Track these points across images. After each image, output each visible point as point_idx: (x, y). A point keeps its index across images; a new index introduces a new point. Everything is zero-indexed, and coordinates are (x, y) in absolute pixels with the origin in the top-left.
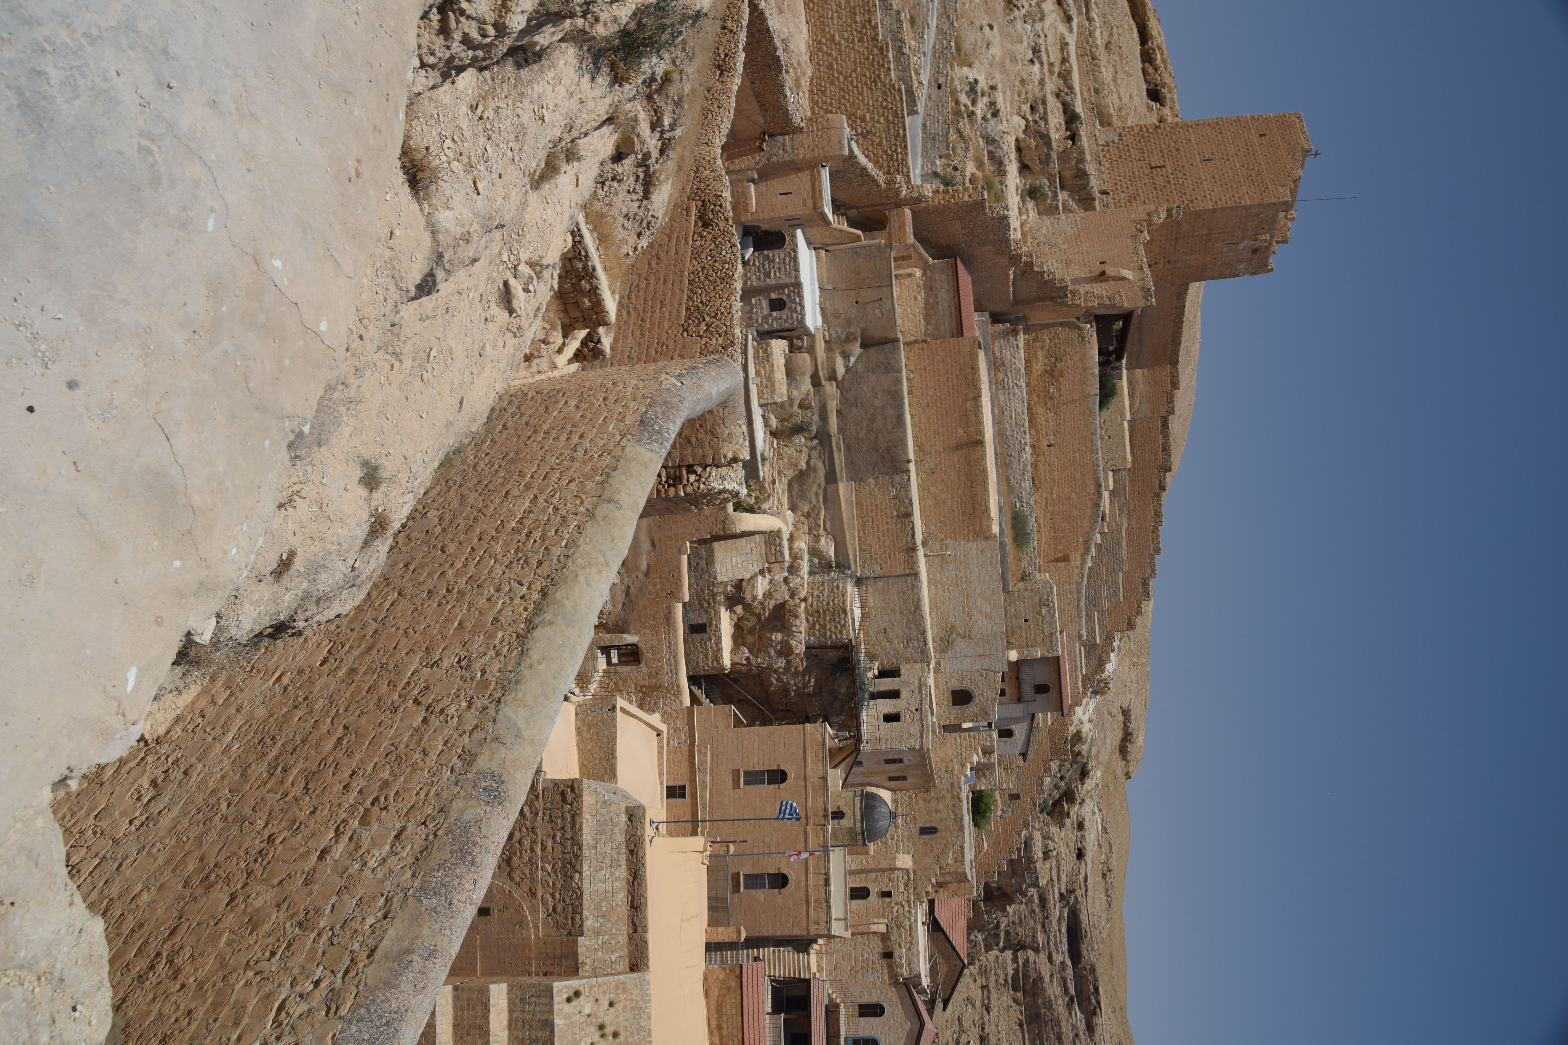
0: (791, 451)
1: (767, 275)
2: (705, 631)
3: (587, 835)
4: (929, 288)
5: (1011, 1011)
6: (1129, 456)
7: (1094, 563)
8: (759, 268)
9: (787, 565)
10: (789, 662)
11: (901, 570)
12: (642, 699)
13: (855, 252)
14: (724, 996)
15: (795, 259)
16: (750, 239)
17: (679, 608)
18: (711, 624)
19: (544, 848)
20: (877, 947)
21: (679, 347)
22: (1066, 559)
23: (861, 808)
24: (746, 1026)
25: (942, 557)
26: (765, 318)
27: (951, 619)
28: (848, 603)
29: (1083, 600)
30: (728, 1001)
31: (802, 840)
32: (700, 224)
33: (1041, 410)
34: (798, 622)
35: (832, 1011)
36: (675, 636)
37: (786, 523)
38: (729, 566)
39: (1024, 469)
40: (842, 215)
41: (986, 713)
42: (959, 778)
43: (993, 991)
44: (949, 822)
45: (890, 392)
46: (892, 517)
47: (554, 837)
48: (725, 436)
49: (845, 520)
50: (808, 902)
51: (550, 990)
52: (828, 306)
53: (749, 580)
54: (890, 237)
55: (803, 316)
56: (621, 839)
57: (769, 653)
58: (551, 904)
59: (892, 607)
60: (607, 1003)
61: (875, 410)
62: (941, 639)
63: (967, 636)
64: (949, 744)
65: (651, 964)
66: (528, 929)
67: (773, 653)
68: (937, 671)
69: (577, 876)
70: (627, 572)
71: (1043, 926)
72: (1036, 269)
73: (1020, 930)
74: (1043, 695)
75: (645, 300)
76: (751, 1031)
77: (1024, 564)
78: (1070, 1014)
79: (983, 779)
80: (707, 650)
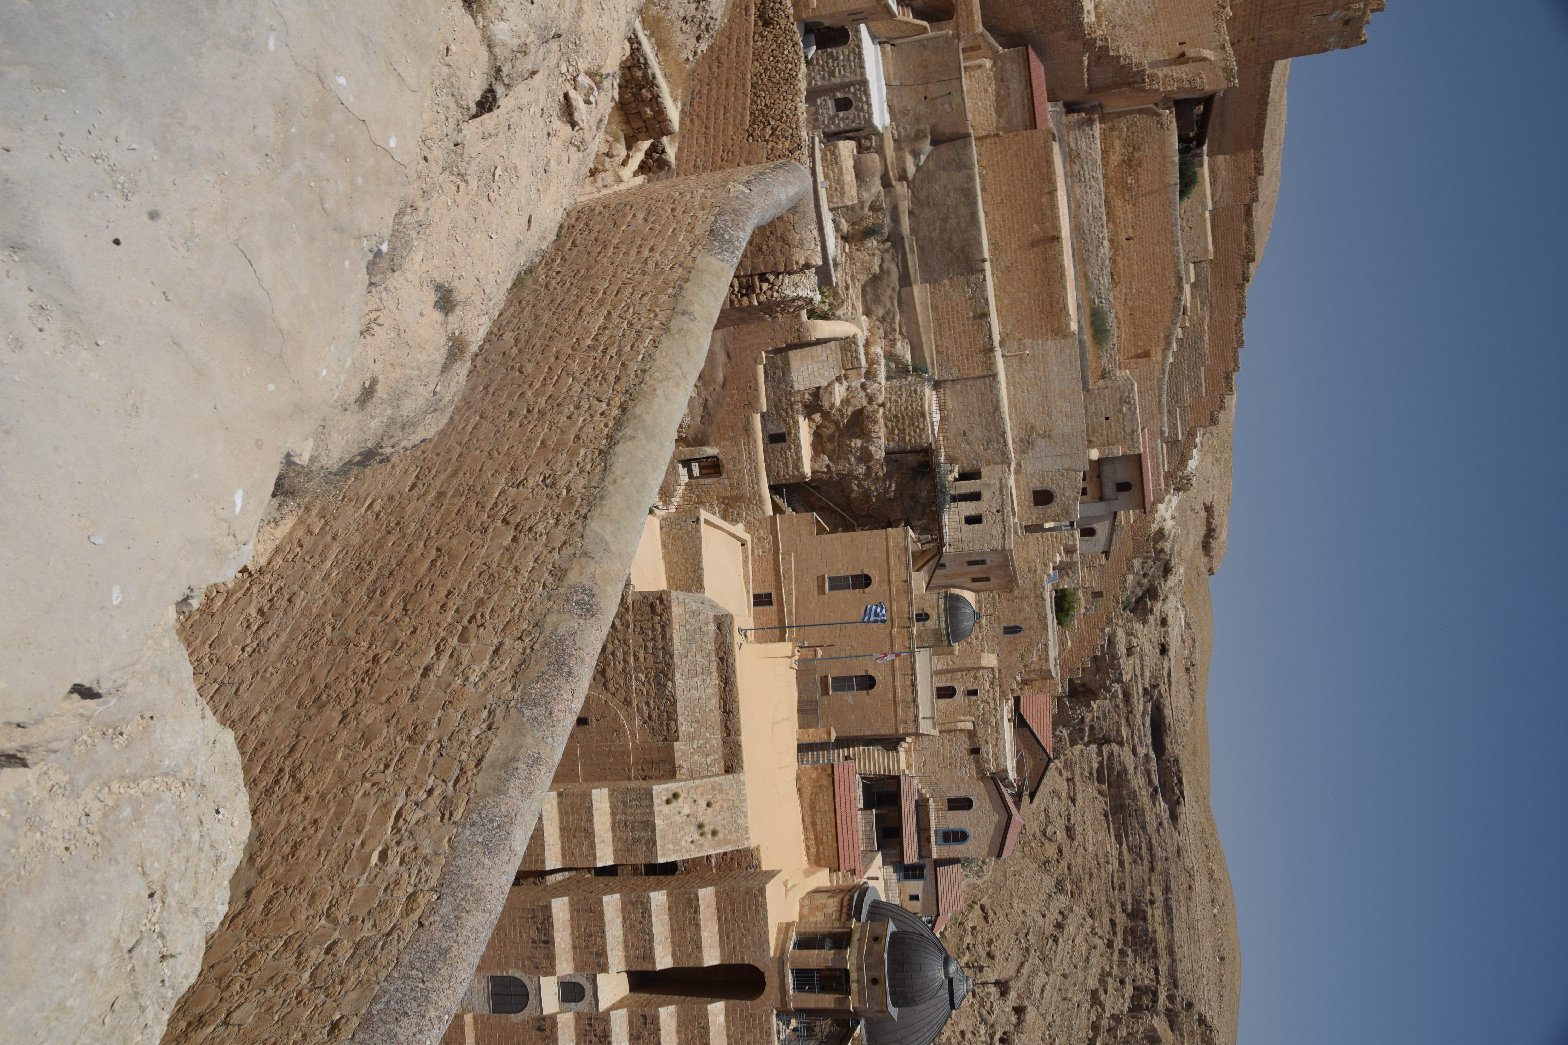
0: (863, 255)
1: (832, 74)
2: (784, 440)
3: (678, 644)
4: (1000, 79)
5: (1097, 802)
6: (1211, 247)
7: (1175, 358)
8: (822, 66)
9: (863, 371)
10: (869, 468)
11: (979, 372)
12: (725, 510)
13: (922, 45)
14: (816, 794)
15: (860, 56)
16: (813, 37)
17: (757, 419)
18: (790, 433)
19: (636, 659)
20: (964, 744)
21: (745, 153)
22: (1146, 355)
23: (945, 610)
24: (839, 821)
25: (1021, 357)
26: (832, 119)
27: (1031, 420)
28: (926, 407)
29: (1165, 396)
30: (821, 799)
31: (888, 643)
32: (760, 23)
33: (1119, 203)
34: (876, 428)
35: (921, 806)
36: (755, 447)
37: (861, 329)
38: (806, 375)
39: (1103, 264)
40: (907, 6)
41: (1068, 513)
42: (1041, 578)
43: (1078, 783)
44: (1033, 621)
45: (962, 190)
46: (968, 318)
47: (646, 647)
48: (796, 242)
49: (921, 323)
50: (895, 703)
51: (649, 793)
52: (895, 102)
53: (826, 388)
54: (957, 27)
55: (870, 115)
56: (711, 647)
57: (849, 460)
58: (646, 712)
59: (970, 409)
60: (704, 804)
61: (948, 209)
62: (1022, 440)
63: (1047, 436)
64: (1031, 544)
65: (745, 766)
66: (626, 736)
67: (853, 460)
68: (1017, 472)
69: (670, 684)
70: (704, 384)
71: (1127, 720)
72: (1111, 53)
73: (1105, 725)
74: (1126, 493)
75: (708, 106)
76: (844, 826)
77: (1104, 361)
78: (1154, 804)
79: (1066, 578)
80: (787, 459)
